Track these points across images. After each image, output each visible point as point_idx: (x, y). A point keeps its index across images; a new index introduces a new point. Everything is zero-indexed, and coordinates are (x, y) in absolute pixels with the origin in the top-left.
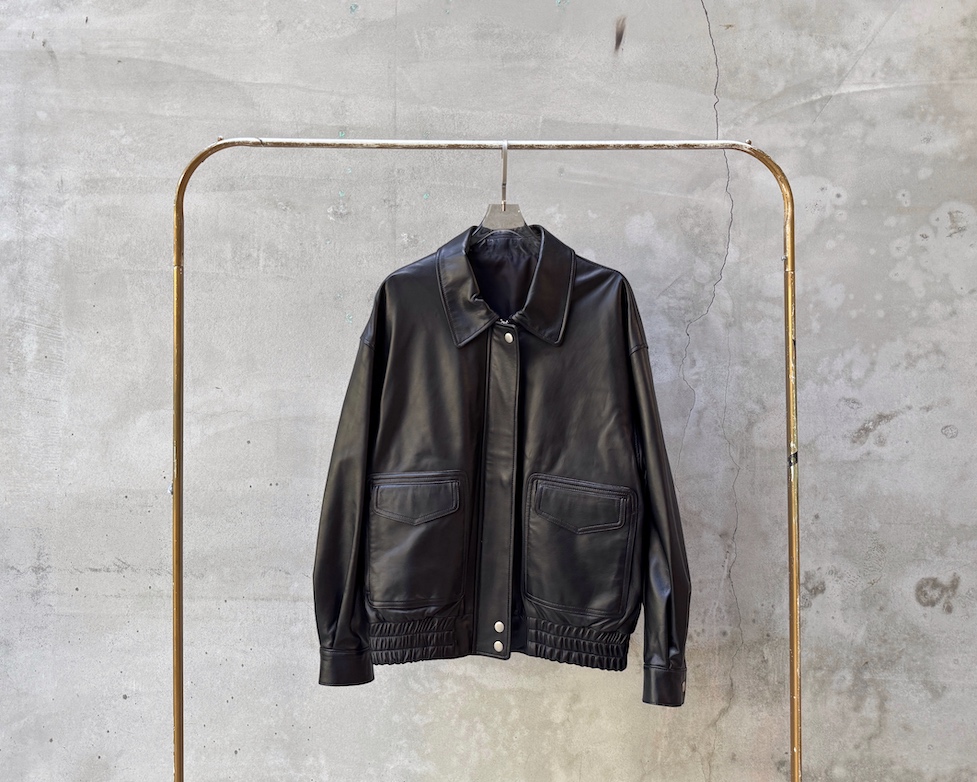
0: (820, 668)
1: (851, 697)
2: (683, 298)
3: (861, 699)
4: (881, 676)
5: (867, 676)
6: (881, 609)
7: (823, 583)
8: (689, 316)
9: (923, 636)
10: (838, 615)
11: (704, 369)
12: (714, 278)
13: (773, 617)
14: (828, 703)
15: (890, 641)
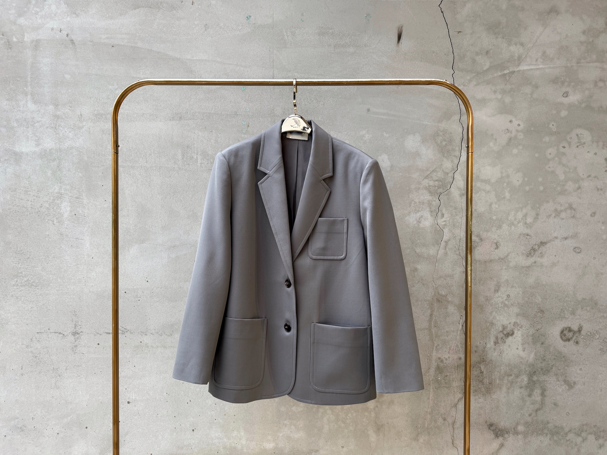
0: (511, 375)
1: (526, 390)
2: (437, 181)
3: (532, 390)
4: (542, 378)
5: (535, 378)
6: (542, 344)
7: (513, 331)
8: (440, 190)
9: (564, 357)
10: (520, 347)
11: (448, 219)
12: (454, 169)
13: (486, 349)
14: (515, 393)
15: (547, 360)
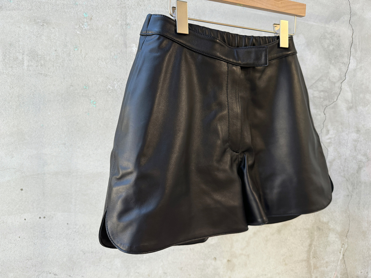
2: (322, 91)
8: (326, 103)
11: (334, 136)
12: (341, 78)
